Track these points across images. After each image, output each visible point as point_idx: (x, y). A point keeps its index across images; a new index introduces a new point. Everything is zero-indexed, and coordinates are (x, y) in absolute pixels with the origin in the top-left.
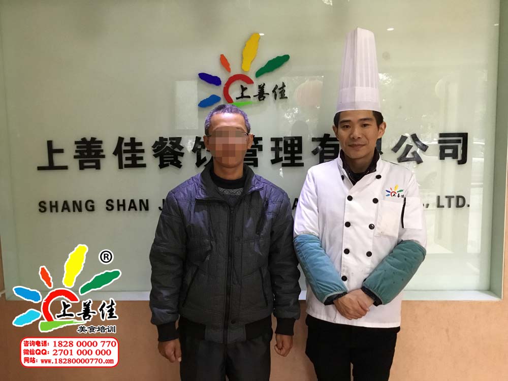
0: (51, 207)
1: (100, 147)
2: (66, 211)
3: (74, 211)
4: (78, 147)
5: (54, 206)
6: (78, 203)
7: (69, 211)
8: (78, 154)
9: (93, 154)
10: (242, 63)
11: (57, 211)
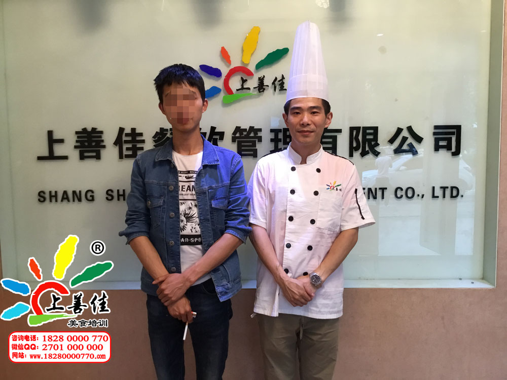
0: (51, 196)
1: (100, 137)
2: (65, 201)
3: (74, 201)
4: (78, 137)
6: (78, 192)
7: (69, 201)
8: (78, 144)
9: (94, 144)
10: (243, 55)
11: (56, 201)
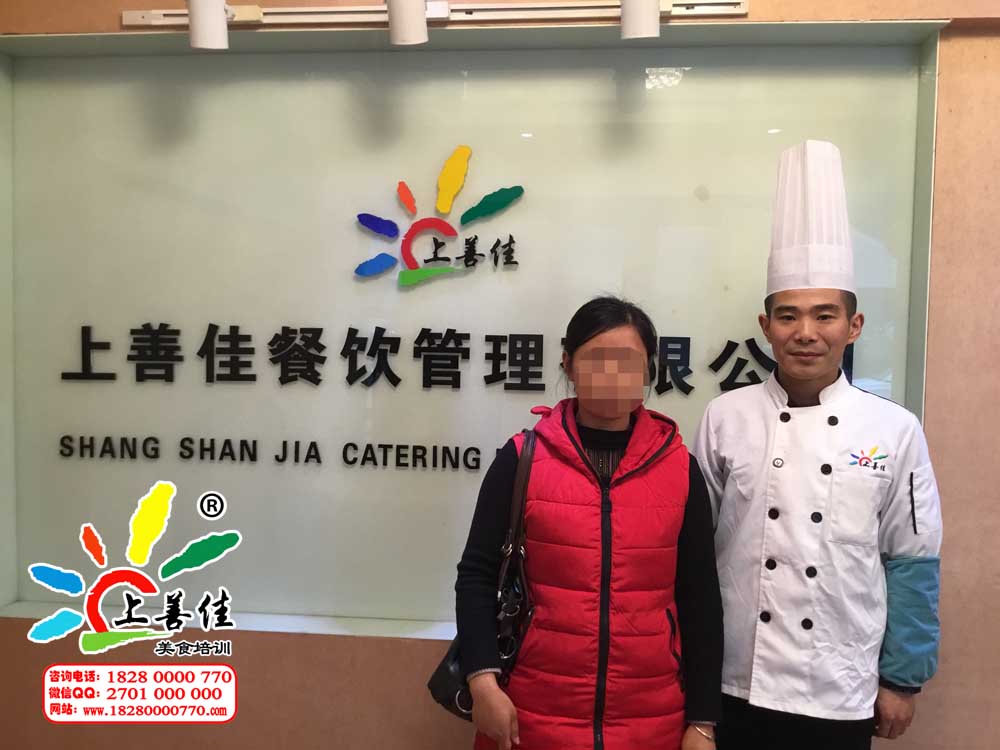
0: (83, 447)
1: (175, 341)
2: (108, 456)
3: (122, 456)
4: (135, 340)
5: (87, 447)
6: (130, 442)
7: (113, 456)
8: (135, 353)
9: (162, 353)
10: (438, 197)
11: (92, 455)
